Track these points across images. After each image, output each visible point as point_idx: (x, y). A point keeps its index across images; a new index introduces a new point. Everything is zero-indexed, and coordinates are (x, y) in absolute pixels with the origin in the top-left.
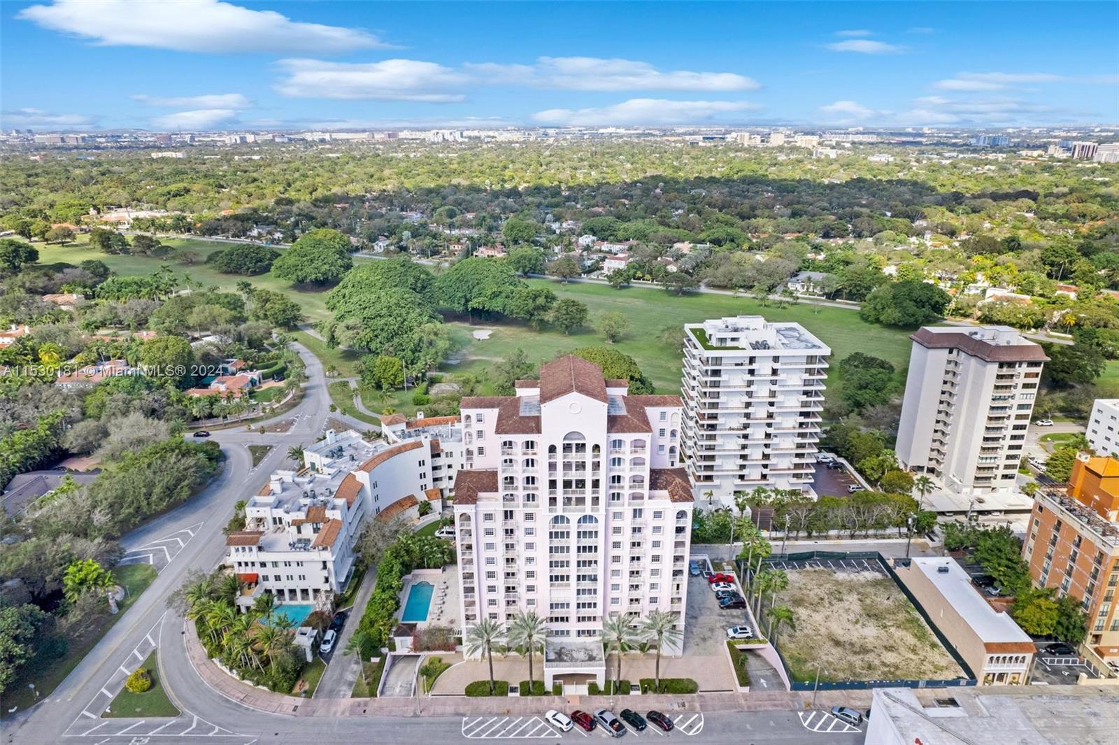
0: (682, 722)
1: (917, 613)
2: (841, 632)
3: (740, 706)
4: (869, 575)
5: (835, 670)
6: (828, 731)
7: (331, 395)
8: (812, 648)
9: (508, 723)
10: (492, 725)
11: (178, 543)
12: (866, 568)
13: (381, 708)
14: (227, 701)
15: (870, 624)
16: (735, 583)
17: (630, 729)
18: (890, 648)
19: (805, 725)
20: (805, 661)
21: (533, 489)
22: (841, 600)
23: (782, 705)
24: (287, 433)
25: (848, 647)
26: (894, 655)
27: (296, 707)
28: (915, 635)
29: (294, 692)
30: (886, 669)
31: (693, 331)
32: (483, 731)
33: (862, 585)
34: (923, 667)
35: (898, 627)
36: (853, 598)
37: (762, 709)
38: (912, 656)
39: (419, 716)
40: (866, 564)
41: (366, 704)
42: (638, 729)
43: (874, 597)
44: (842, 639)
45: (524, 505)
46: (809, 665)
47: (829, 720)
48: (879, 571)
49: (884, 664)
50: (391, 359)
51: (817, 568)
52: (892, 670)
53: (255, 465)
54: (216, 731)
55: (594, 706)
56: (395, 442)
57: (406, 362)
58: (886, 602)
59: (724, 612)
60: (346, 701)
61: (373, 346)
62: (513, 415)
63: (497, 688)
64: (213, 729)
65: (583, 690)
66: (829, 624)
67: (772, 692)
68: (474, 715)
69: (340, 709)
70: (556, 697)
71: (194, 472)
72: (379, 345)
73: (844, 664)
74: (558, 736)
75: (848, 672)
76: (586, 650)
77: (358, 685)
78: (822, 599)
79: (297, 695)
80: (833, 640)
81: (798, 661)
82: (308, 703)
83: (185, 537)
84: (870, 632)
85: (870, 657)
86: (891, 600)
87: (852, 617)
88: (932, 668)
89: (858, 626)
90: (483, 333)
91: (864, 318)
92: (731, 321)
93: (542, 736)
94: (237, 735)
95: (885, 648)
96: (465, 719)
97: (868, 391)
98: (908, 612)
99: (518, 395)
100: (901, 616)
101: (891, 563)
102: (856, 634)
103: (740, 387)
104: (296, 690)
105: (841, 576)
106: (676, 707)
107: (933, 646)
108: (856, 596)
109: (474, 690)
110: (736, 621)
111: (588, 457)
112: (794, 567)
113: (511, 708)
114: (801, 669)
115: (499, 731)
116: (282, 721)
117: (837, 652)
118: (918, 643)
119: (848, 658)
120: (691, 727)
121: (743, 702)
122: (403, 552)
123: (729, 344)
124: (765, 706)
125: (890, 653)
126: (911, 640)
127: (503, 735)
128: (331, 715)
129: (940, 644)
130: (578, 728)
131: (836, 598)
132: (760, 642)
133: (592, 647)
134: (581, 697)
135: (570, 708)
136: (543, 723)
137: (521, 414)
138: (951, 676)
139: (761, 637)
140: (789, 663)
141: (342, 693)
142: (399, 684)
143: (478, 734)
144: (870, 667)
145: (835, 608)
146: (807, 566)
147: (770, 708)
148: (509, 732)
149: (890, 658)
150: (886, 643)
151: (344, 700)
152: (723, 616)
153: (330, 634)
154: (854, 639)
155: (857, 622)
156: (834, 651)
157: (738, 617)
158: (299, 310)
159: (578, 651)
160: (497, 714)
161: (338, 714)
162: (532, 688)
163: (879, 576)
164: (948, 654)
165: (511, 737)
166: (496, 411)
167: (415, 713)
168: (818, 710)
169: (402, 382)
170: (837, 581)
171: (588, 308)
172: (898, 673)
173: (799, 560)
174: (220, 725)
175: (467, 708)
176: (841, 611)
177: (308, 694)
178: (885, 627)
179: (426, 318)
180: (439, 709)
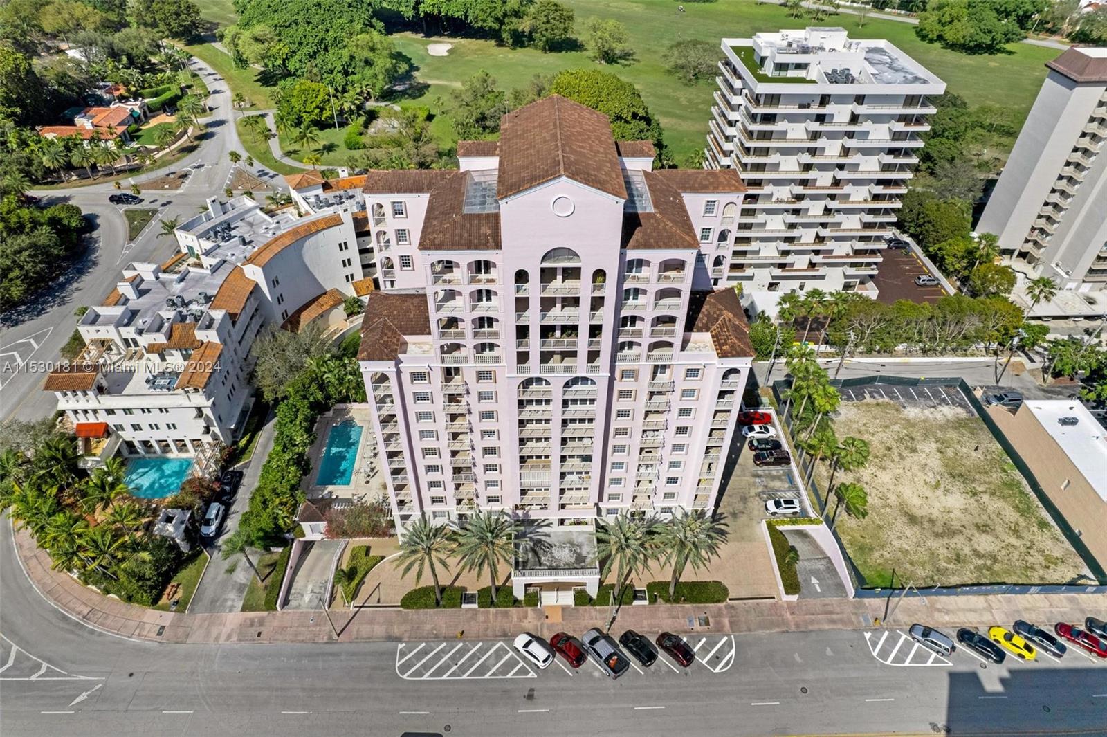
0: (705, 650)
1: (1017, 472)
2: (916, 501)
3: (785, 623)
4: (948, 412)
5: (912, 564)
6: (907, 664)
7: (240, 135)
8: (879, 527)
9: (461, 653)
10: (438, 657)
11: (15, 360)
12: (943, 401)
13: (284, 628)
14: (65, 618)
15: (955, 489)
16: (774, 426)
17: (635, 664)
18: (984, 528)
19: (875, 654)
20: (871, 549)
21: (490, 334)
22: (914, 450)
23: (842, 621)
24: (179, 191)
25: (927, 525)
26: (990, 538)
27: (163, 627)
28: (1016, 508)
29: (160, 603)
30: (980, 562)
31: (737, 50)
32: (426, 667)
33: (942, 428)
34: (1030, 559)
35: (993, 494)
36: (930, 447)
37: (815, 627)
38: (1013, 540)
39: (335, 642)
40: (944, 395)
41: (262, 622)
42: (644, 664)
43: (958, 447)
44: (918, 513)
45: (476, 360)
46: (876, 554)
47: (907, 646)
48: (964, 407)
49: (977, 554)
50: (314, 85)
51: (880, 400)
52: (989, 563)
53: (132, 239)
54: (43, 671)
55: (583, 626)
56: (308, 214)
57: (336, 90)
58: (974, 454)
59: (762, 470)
60: (234, 618)
61: (291, 66)
62: (453, 209)
63: (448, 596)
64: (39, 666)
65: (568, 598)
66: (900, 488)
67: (827, 600)
68: (414, 639)
69: (225, 630)
70: (529, 609)
71: (30, 256)
72: (298, 65)
73: (922, 554)
74: (532, 675)
75: (928, 566)
76: (572, 544)
77: (252, 590)
78: (889, 449)
79: (165, 608)
80: (906, 514)
81: (861, 548)
82: (180, 620)
83: (25, 350)
84: (954, 502)
85: (958, 542)
86: (980, 451)
87: (930, 478)
88: (1042, 559)
89: (939, 492)
90: (440, 47)
91: (921, 34)
92: (796, 35)
93: (509, 676)
94: (74, 678)
95: (977, 526)
96: (400, 646)
97: (944, 140)
98: (1005, 471)
99: (462, 169)
100: (996, 477)
101: (978, 394)
102: (936, 504)
103: (802, 140)
104: (164, 600)
105: (912, 412)
106: (697, 626)
107: (1043, 525)
108: (934, 445)
109: (414, 600)
110: (776, 484)
111: (583, 288)
112: (849, 398)
113: (466, 628)
114: (865, 562)
115: (450, 667)
116: (140, 651)
117: (911, 532)
118: (1021, 520)
119: (929, 543)
120: (717, 659)
121: (788, 616)
122: (314, 387)
123: (792, 73)
124: (818, 622)
125: (984, 535)
126: (1012, 515)
127: (453, 674)
128: (211, 640)
129: (1053, 523)
130: (560, 661)
131: (907, 448)
132: (812, 522)
133: (581, 539)
134: (564, 609)
135: (550, 627)
136: (511, 653)
137: (467, 210)
138: (1070, 575)
139: (813, 515)
140: (850, 552)
141: (229, 603)
142: (310, 587)
143: (419, 673)
144: (958, 559)
145: (907, 463)
146: (867, 396)
147: (827, 627)
148: (463, 670)
149: (985, 543)
150: (977, 520)
151: (231, 615)
152: (759, 476)
153: (214, 509)
154: (935, 513)
155: (937, 486)
156: (908, 532)
157: (778, 478)
158: (197, 13)
159: (561, 547)
160: (446, 639)
161: (222, 640)
162: (498, 596)
163: (962, 413)
164: (1064, 538)
165: (465, 677)
166: (425, 198)
167: (330, 638)
168: (891, 630)
169: (332, 117)
170: (907, 421)
171: (575, 14)
172: (997, 567)
173: (856, 387)
174: (49, 661)
175: (403, 628)
176: (916, 468)
177: (180, 606)
178: (975, 494)
179: (360, 26)
180: (365, 630)
